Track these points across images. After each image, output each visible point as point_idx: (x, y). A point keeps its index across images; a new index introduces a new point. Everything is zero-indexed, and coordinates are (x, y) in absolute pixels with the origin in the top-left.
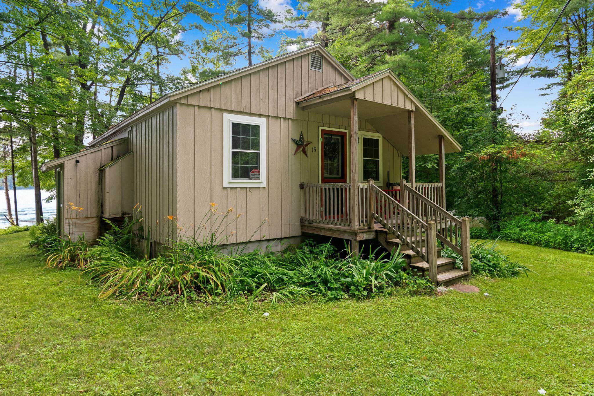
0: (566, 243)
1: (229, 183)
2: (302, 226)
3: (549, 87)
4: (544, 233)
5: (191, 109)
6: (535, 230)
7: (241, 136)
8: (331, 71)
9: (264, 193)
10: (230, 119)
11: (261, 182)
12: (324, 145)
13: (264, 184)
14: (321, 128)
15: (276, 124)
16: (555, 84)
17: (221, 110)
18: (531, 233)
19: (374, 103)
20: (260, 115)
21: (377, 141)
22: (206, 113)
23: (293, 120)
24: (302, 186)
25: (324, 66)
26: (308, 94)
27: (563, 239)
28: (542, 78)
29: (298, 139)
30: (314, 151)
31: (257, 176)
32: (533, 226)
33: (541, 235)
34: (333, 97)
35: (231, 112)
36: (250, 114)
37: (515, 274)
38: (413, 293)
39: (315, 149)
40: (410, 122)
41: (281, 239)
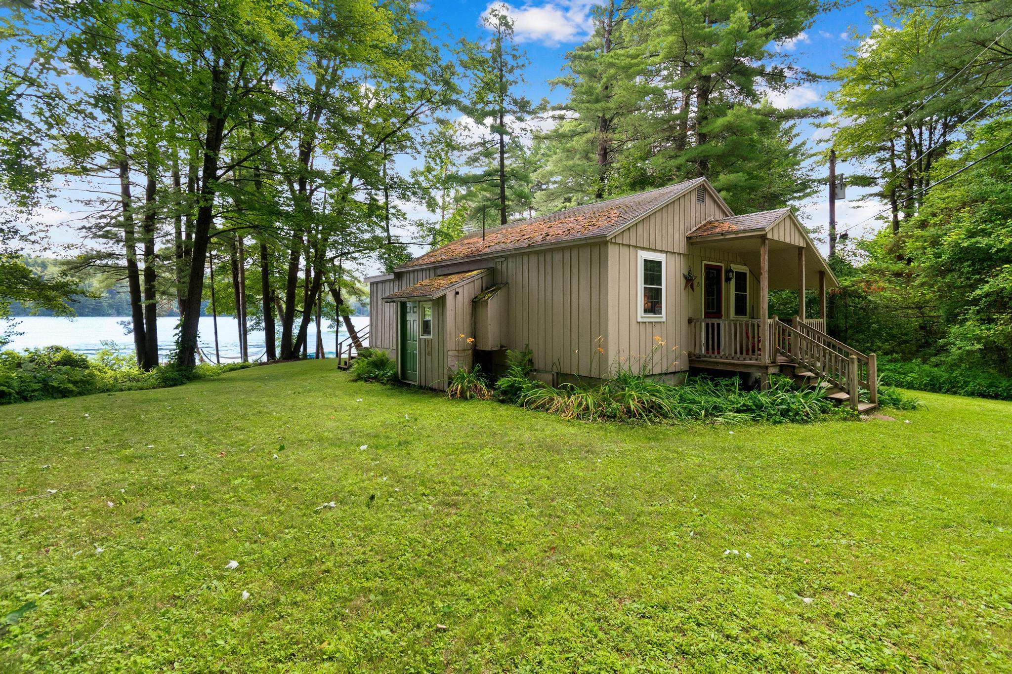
0: (934, 385)
1: (642, 317)
2: (691, 361)
3: (863, 198)
4: (905, 374)
5: (617, 246)
6: (894, 371)
7: (650, 272)
8: (712, 204)
9: (664, 327)
10: (642, 255)
11: (662, 317)
12: (707, 279)
13: (664, 319)
14: (704, 262)
15: (672, 258)
16: (871, 195)
17: (636, 247)
18: (890, 374)
19: (779, 242)
20: (661, 251)
21: (745, 274)
22: (626, 249)
23: (684, 255)
24: (690, 321)
25: (707, 199)
26: (694, 229)
27: (931, 380)
28: (854, 187)
29: (686, 273)
30: (699, 286)
31: (659, 311)
32: (891, 366)
33: (903, 376)
34: (740, 235)
35: (643, 248)
36: (655, 250)
37: (914, 408)
38: (845, 419)
39: (699, 284)
40: (800, 259)
41: (674, 373)
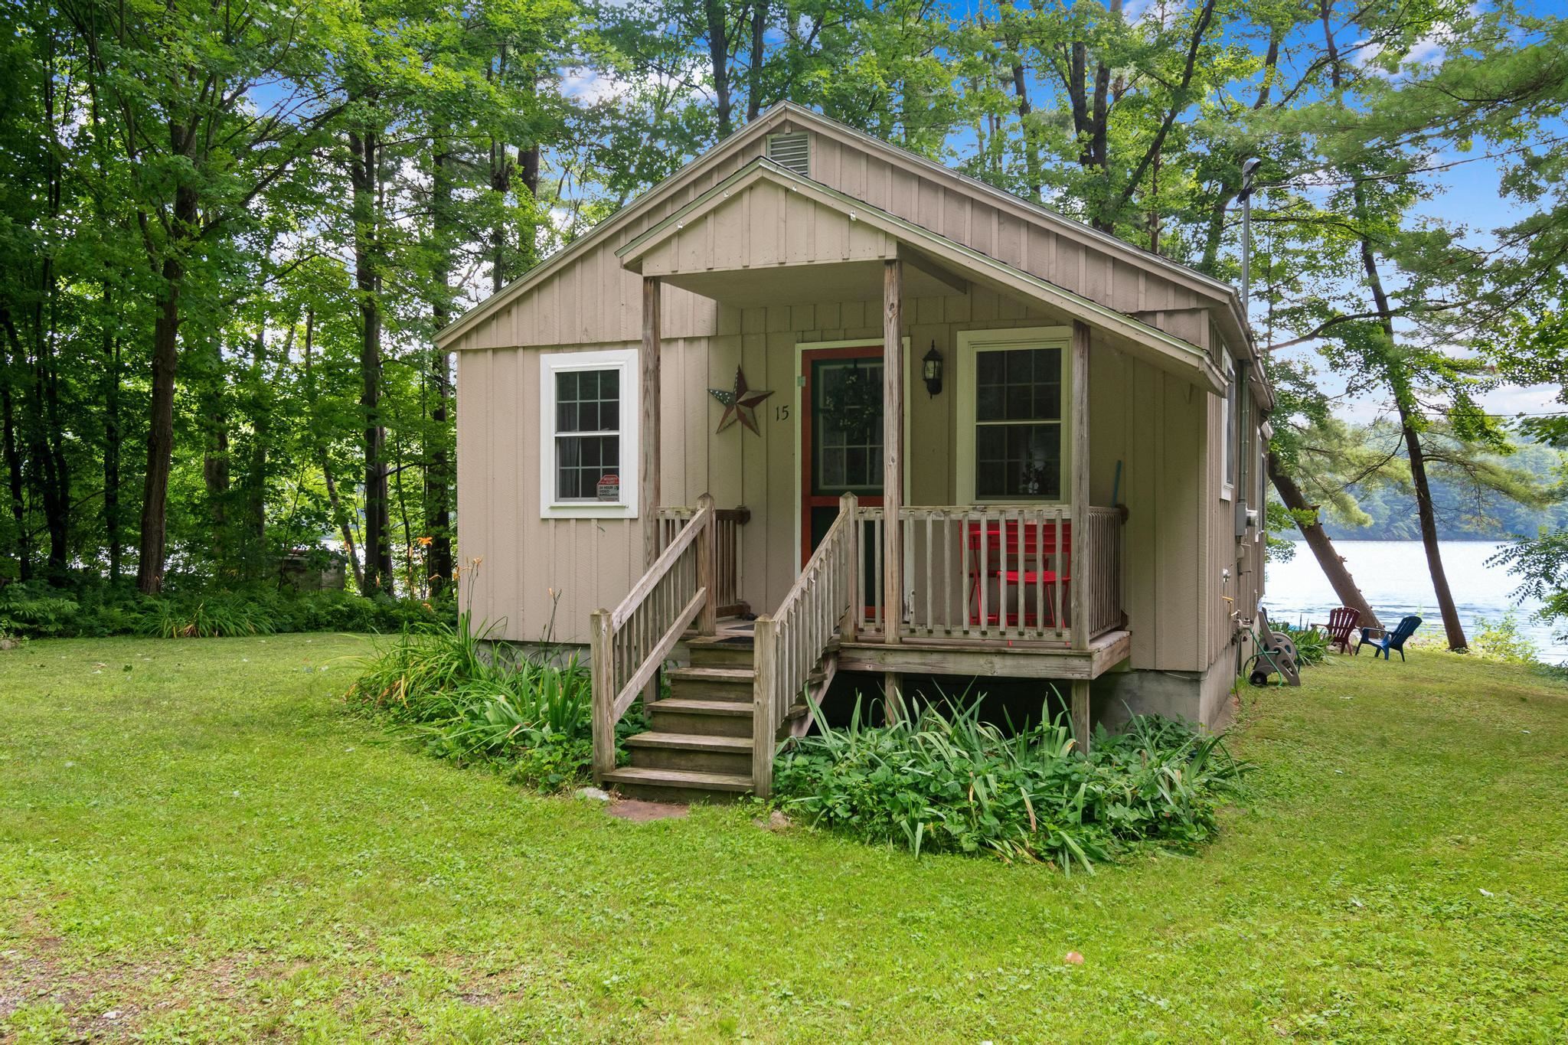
1: (552, 508)
7: (578, 401)
10: (554, 363)
11: (623, 507)
13: (630, 512)
14: (800, 347)
17: (535, 348)
20: (625, 344)
22: (506, 363)
29: (731, 390)
30: (782, 415)
31: (612, 491)
35: (558, 348)
36: (601, 345)
39: (785, 412)
